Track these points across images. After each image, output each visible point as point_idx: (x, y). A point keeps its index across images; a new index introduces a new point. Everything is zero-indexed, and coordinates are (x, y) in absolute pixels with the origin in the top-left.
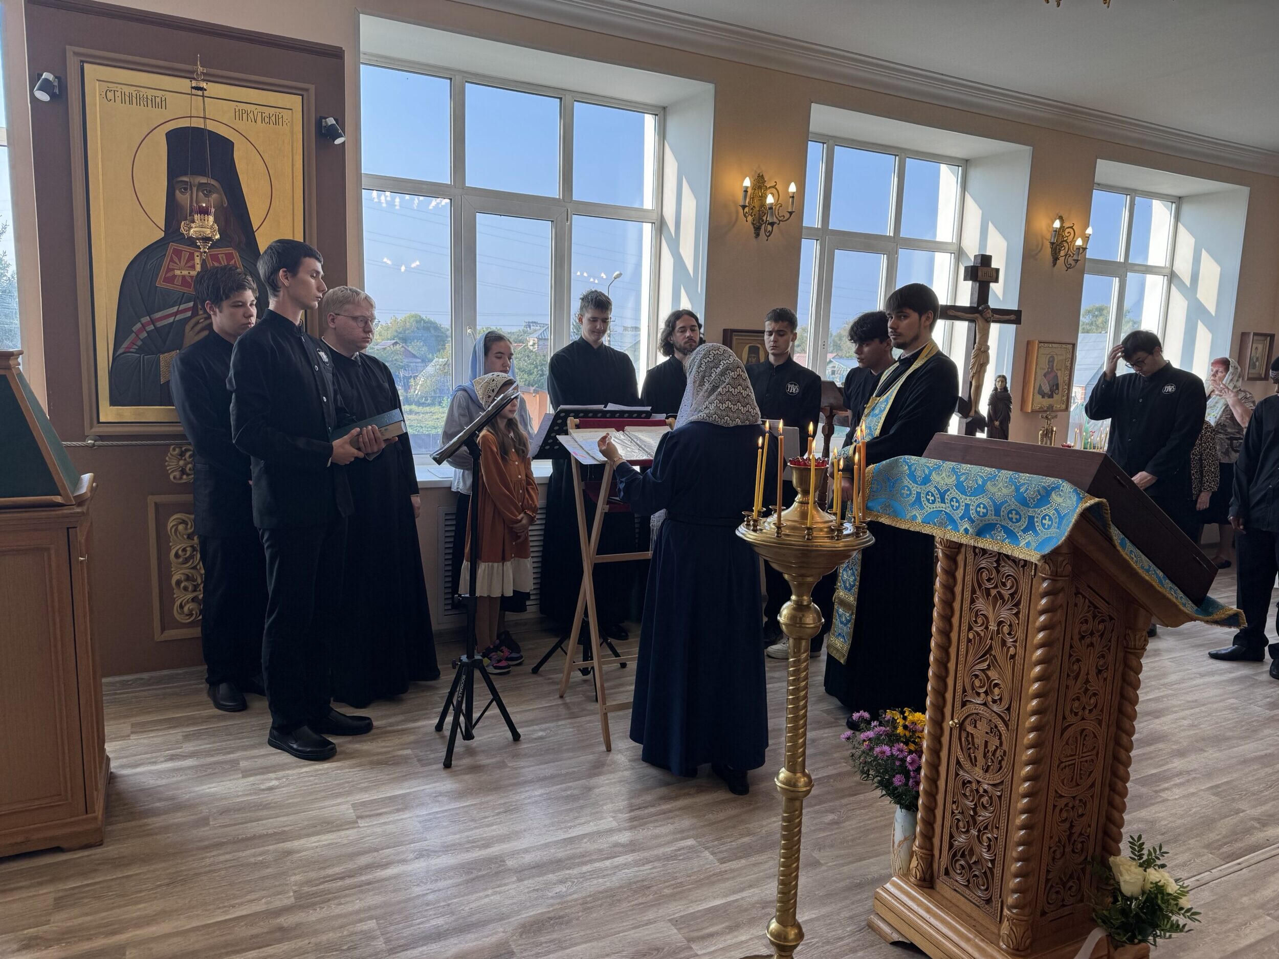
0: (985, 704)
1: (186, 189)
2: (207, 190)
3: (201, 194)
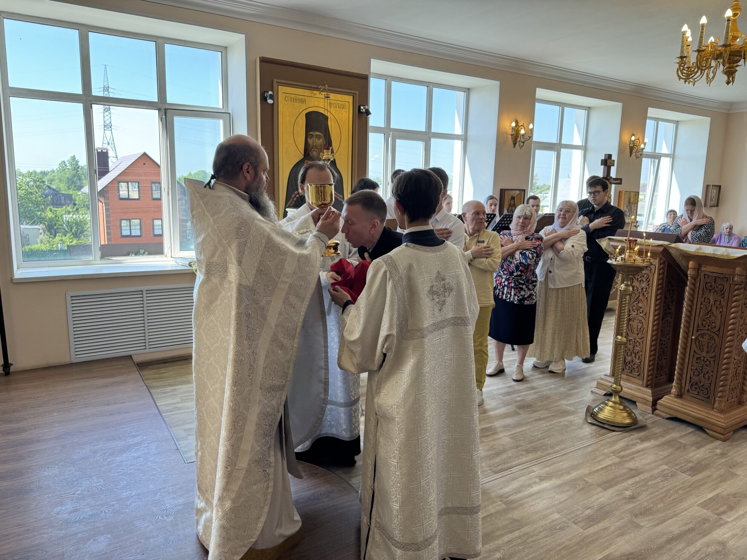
0: (708, 330)
1: (311, 137)
2: (318, 137)
3: (316, 139)
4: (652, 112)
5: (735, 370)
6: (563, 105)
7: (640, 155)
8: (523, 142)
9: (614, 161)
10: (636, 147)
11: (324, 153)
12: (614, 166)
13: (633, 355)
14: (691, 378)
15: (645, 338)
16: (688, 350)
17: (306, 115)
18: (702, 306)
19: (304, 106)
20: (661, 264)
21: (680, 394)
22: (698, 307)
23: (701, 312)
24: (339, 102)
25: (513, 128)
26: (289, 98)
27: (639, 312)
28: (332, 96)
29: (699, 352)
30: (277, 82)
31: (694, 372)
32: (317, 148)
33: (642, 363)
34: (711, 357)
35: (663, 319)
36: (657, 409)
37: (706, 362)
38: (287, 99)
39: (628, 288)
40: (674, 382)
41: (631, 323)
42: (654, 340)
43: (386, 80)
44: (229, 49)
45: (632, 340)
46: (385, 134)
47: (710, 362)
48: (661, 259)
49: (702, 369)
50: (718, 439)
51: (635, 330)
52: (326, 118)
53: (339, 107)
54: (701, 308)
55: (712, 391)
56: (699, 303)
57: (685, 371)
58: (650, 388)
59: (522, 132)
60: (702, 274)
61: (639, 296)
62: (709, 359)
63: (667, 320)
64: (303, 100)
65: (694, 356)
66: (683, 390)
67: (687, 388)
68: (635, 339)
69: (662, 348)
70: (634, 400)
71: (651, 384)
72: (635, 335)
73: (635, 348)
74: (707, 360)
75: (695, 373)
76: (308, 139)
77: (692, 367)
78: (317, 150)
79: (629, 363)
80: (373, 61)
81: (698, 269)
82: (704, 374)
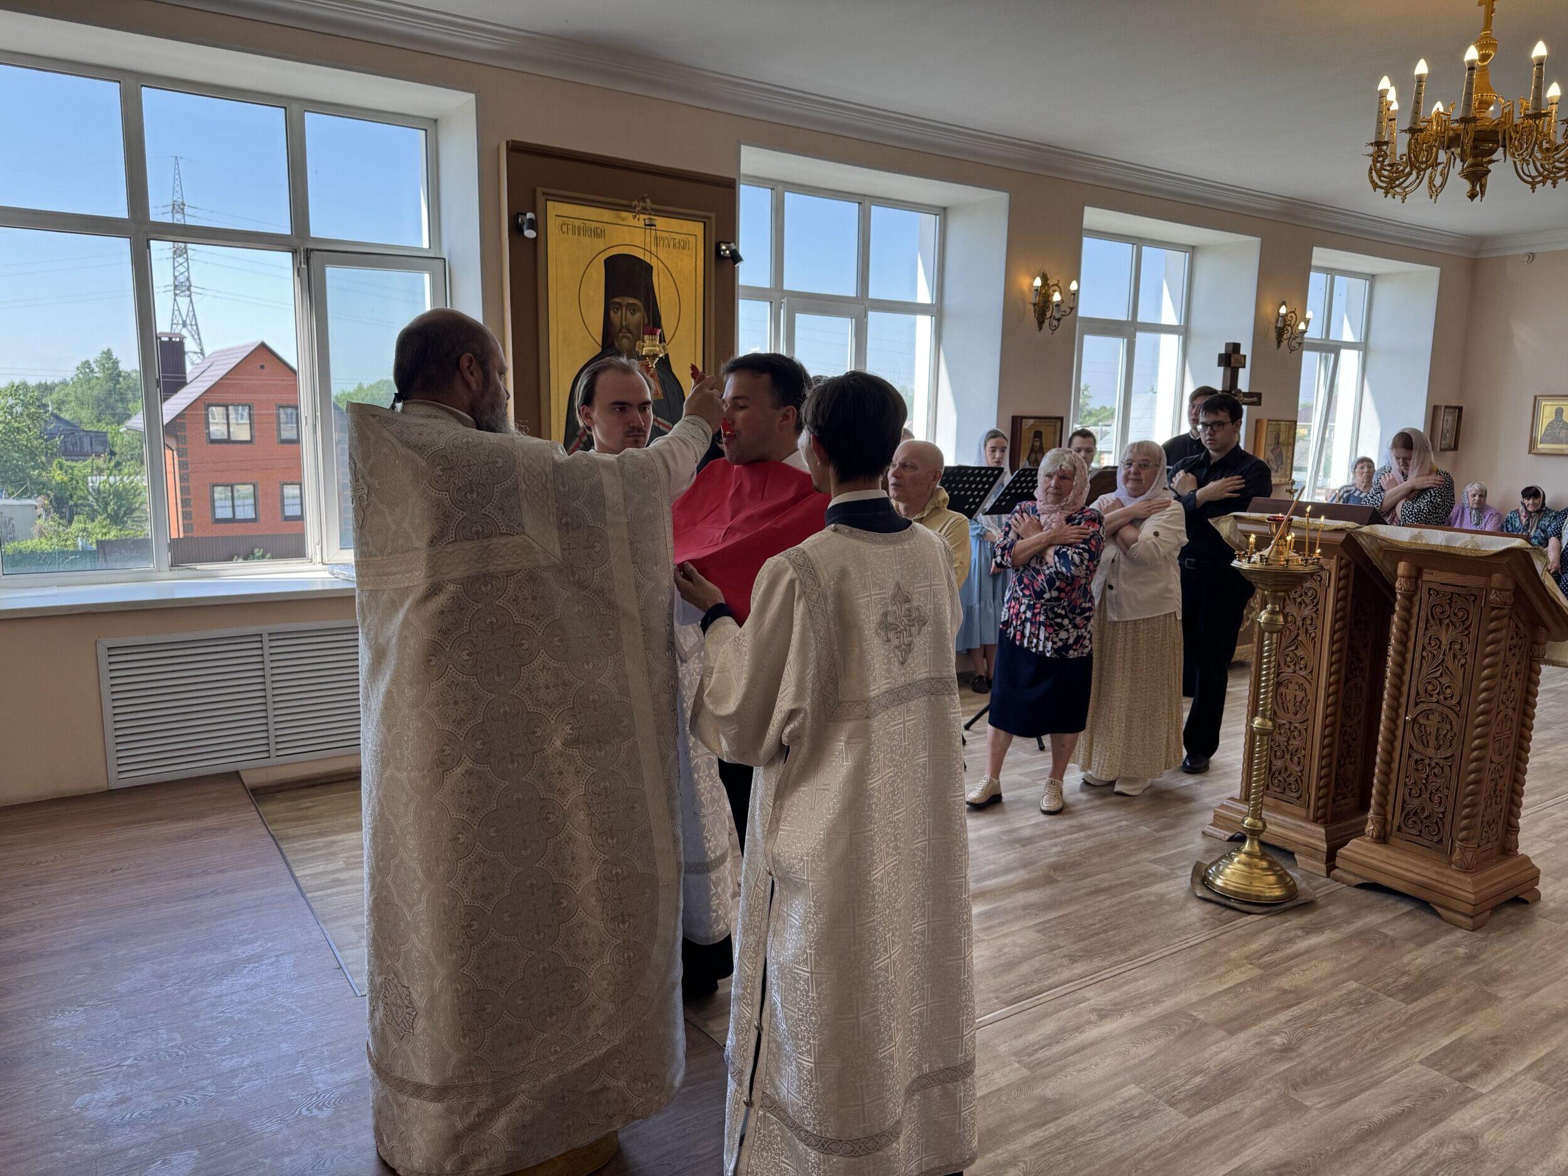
4: (1321, 256)
5: (1494, 783)
6: (1138, 241)
7: (1297, 346)
8: (1059, 320)
9: (1245, 356)
10: (1289, 328)
11: (644, 342)
12: (1244, 367)
13: (1288, 756)
14: (1404, 801)
15: (1310, 722)
16: (1398, 744)
17: (606, 261)
18: (1424, 654)
19: (601, 244)
20: (1341, 569)
21: (1382, 835)
22: (1418, 654)
23: (1424, 665)
24: (674, 236)
25: (1037, 290)
26: (570, 227)
27: (1297, 668)
28: (661, 222)
29: (1420, 748)
30: (544, 194)
31: (1411, 789)
32: (630, 332)
33: (1306, 773)
34: (1445, 758)
35: (1346, 683)
36: (1337, 868)
37: (1434, 768)
38: (565, 228)
39: (1275, 617)
40: (1371, 811)
41: (1282, 689)
42: (1329, 726)
43: (772, 189)
44: (441, 124)
45: (1284, 724)
46: (771, 303)
47: (1442, 768)
48: (1342, 559)
49: (1427, 782)
50: (1461, 927)
51: (1291, 705)
52: (649, 269)
53: (674, 245)
54: (1423, 657)
55: (1447, 827)
56: (1419, 649)
57: (1392, 788)
58: (1321, 824)
59: (1057, 297)
60: (1425, 589)
61: (1298, 635)
62: (1441, 762)
63: (1356, 684)
64: (599, 231)
65: (1410, 756)
66: (1388, 828)
67: (1396, 822)
68: (1290, 723)
69: (1345, 742)
70: (1290, 848)
71: (1324, 816)
72: (1291, 715)
73: (1291, 742)
74: (1437, 764)
75: (1413, 792)
76: (612, 313)
77: (1407, 780)
78: (629, 335)
79: (1280, 774)
80: (744, 149)
81: (1415, 577)
82: (1431, 793)
